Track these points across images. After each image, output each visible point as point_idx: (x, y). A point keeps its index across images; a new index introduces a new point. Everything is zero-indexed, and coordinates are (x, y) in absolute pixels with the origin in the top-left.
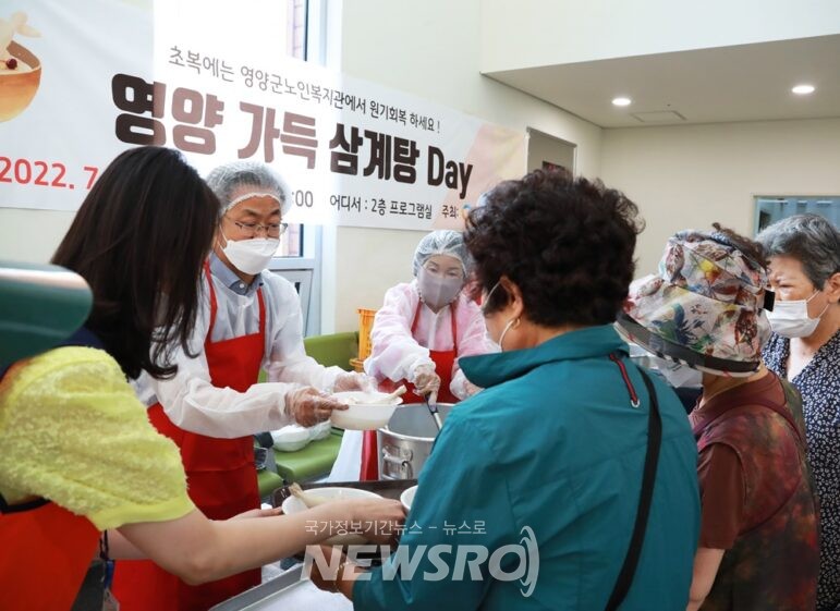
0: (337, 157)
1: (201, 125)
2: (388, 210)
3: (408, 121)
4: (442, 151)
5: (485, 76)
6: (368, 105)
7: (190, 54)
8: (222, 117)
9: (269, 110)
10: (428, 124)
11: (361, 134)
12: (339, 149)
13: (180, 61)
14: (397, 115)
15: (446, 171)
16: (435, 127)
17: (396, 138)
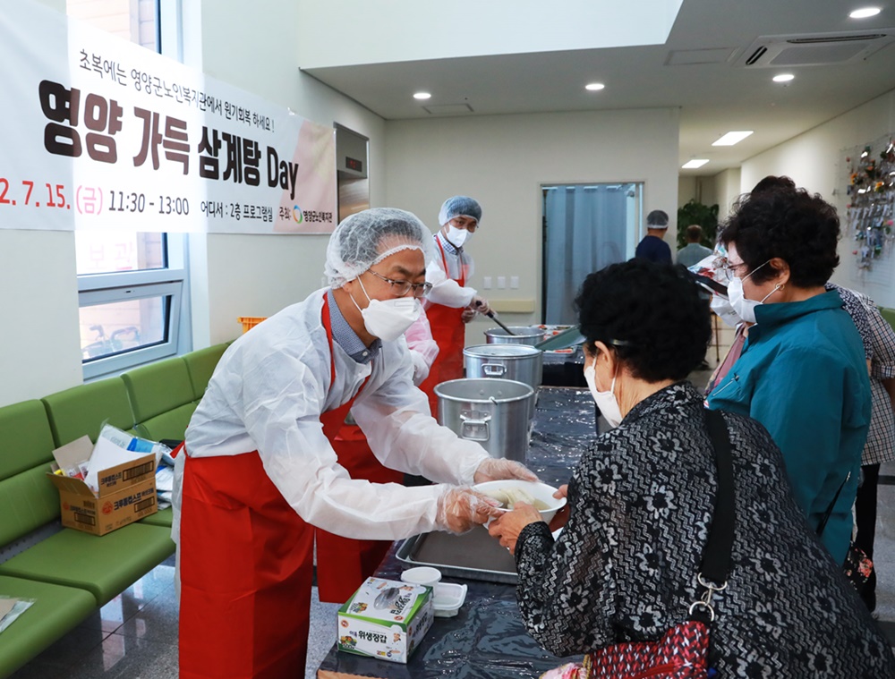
0: (204, 161)
1: (105, 133)
2: (242, 214)
3: (251, 121)
4: (277, 151)
5: (304, 72)
6: (223, 107)
7: (94, 57)
8: (121, 123)
9: (155, 113)
10: (265, 123)
11: (220, 137)
12: (205, 153)
13: (87, 66)
14: (244, 116)
15: (280, 171)
16: (270, 127)
17: (244, 140)
